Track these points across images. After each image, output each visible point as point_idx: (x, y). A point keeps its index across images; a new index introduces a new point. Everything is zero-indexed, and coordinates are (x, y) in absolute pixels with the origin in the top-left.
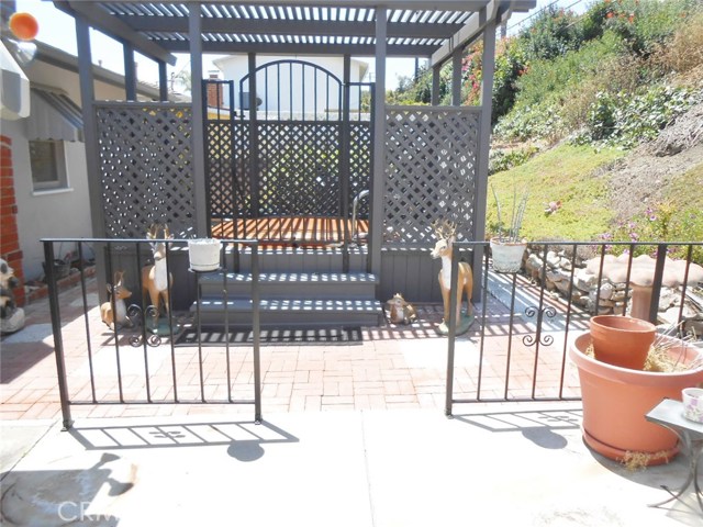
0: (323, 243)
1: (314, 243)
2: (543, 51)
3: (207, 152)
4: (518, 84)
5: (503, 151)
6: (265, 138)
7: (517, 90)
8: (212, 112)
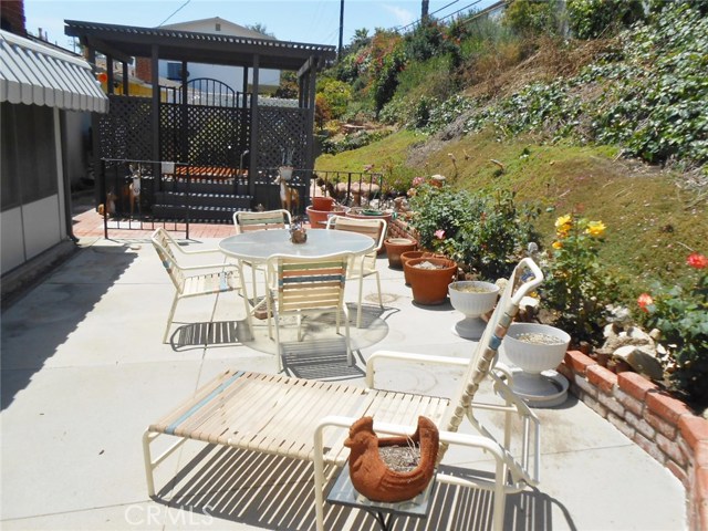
0: (223, 179)
1: (218, 178)
2: (419, 54)
3: (160, 123)
4: (399, 78)
5: (368, 132)
6: (192, 116)
7: (397, 83)
8: (163, 100)
